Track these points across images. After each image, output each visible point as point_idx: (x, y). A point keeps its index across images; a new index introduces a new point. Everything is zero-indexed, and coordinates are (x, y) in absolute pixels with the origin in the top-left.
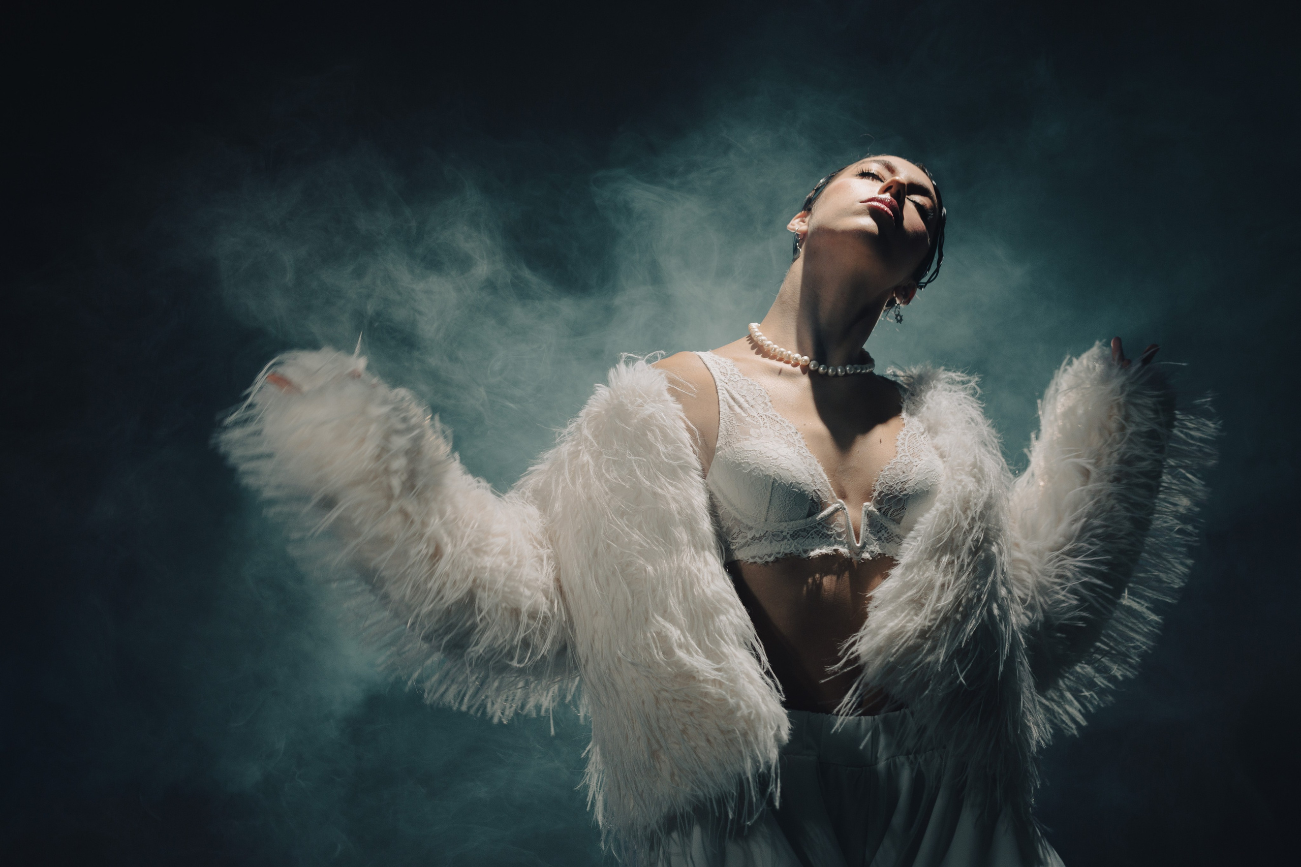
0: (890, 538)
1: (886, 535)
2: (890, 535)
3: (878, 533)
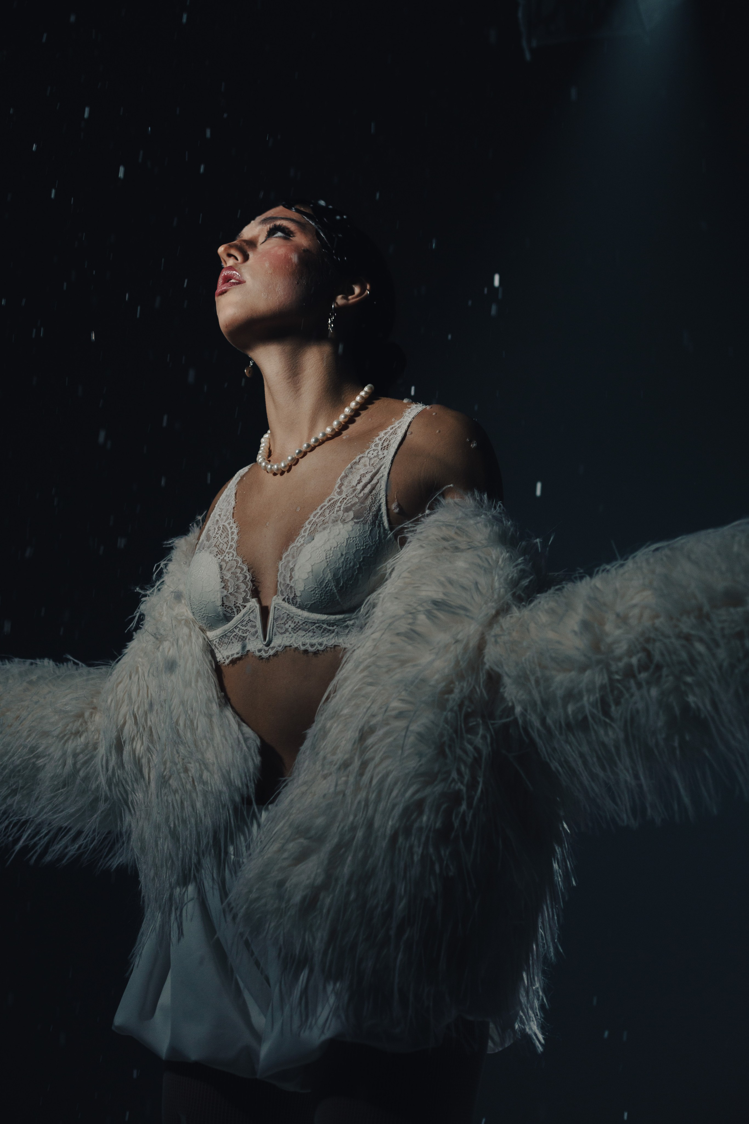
0: (297, 628)
1: (293, 625)
2: (297, 625)
3: (285, 624)
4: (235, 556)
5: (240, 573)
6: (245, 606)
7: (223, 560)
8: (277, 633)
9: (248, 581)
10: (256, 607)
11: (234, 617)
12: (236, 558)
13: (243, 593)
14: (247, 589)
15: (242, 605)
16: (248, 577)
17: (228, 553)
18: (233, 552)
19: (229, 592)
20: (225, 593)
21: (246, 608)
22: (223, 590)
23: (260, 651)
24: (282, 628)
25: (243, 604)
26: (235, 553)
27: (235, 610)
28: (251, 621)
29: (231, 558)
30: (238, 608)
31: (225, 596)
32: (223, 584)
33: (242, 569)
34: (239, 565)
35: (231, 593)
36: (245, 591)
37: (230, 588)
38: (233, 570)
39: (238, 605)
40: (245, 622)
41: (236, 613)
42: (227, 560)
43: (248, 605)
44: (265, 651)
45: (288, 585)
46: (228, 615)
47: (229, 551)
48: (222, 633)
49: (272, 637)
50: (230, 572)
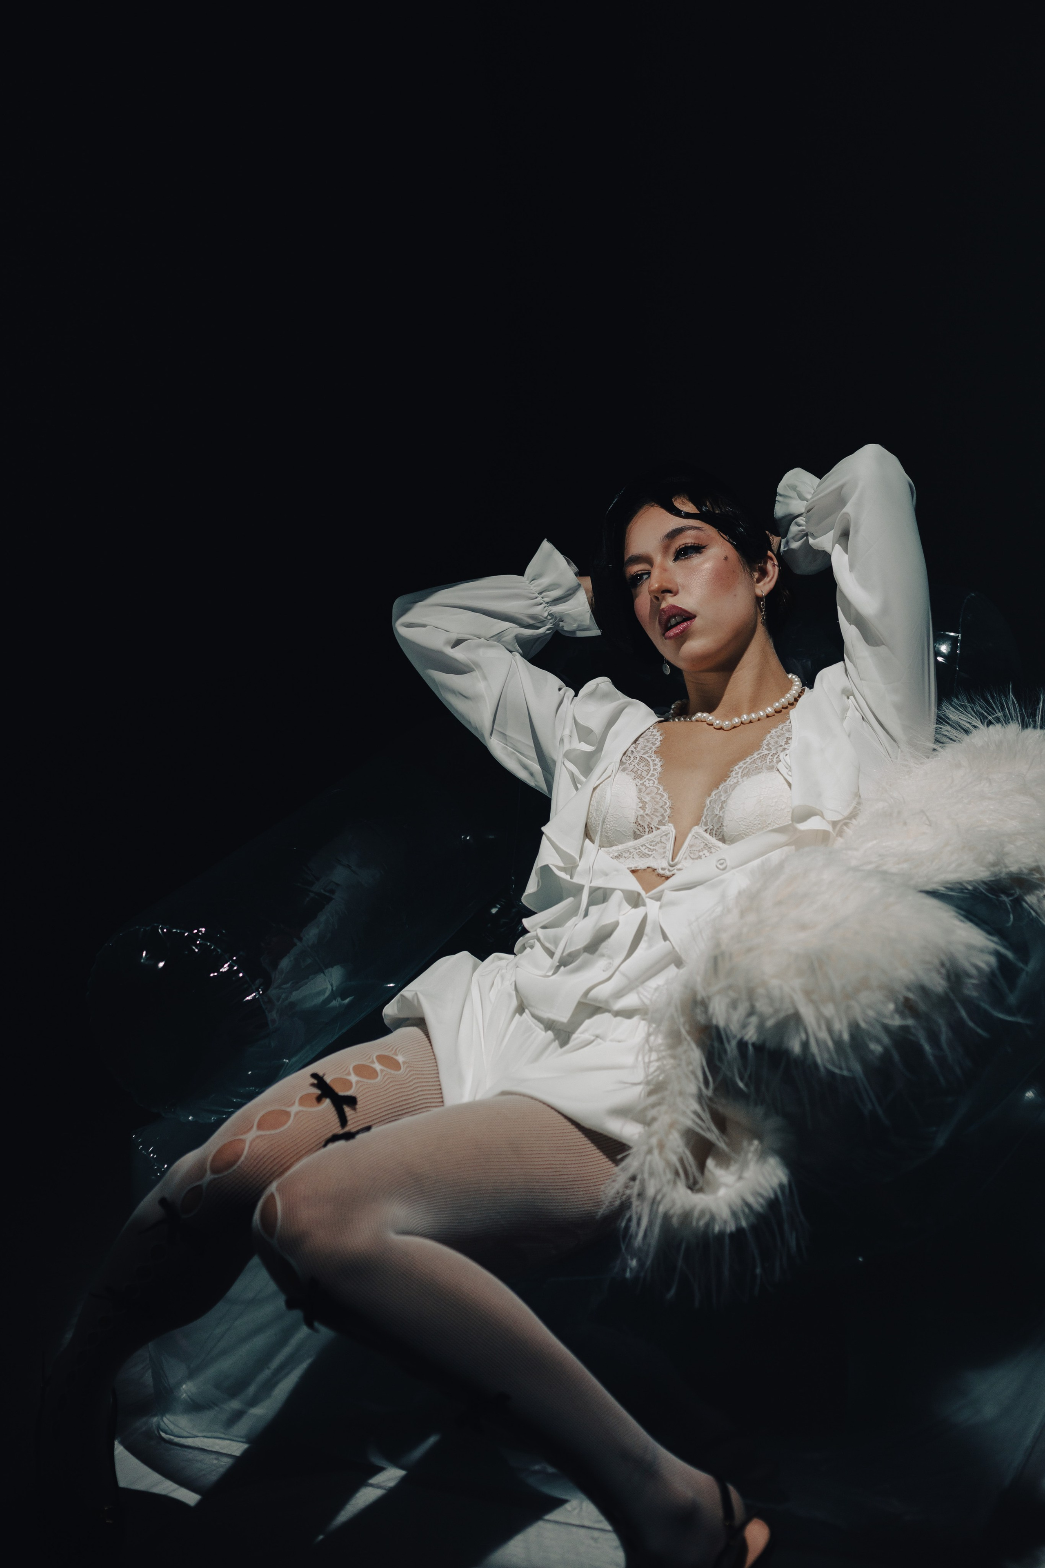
3: (699, 851)
4: (656, 783)
5: (660, 799)
6: (658, 829)
7: (642, 784)
8: (688, 857)
9: (667, 808)
10: (672, 831)
11: (643, 836)
12: (657, 786)
13: (660, 816)
14: (665, 814)
15: (655, 827)
16: (668, 804)
17: (649, 780)
18: (654, 780)
19: (646, 813)
20: (642, 812)
21: (658, 831)
22: (640, 810)
23: (663, 869)
24: (694, 854)
25: (657, 826)
26: (656, 782)
27: (647, 830)
28: (662, 842)
29: (651, 785)
30: (650, 829)
31: (641, 815)
32: (641, 805)
33: (663, 796)
34: (659, 792)
35: (647, 814)
36: (662, 815)
37: (647, 810)
38: (653, 795)
39: (651, 826)
40: (655, 842)
41: (647, 833)
42: (648, 785)
43: (663, 828)
44: (669, 870)
45: (717, 815)
46: (638, 833)
47: (650, 778)
48: (625, 849)
49: (681, 860)
50: (650, 796)
